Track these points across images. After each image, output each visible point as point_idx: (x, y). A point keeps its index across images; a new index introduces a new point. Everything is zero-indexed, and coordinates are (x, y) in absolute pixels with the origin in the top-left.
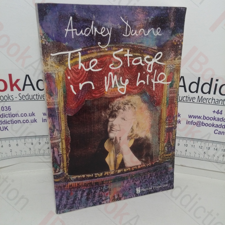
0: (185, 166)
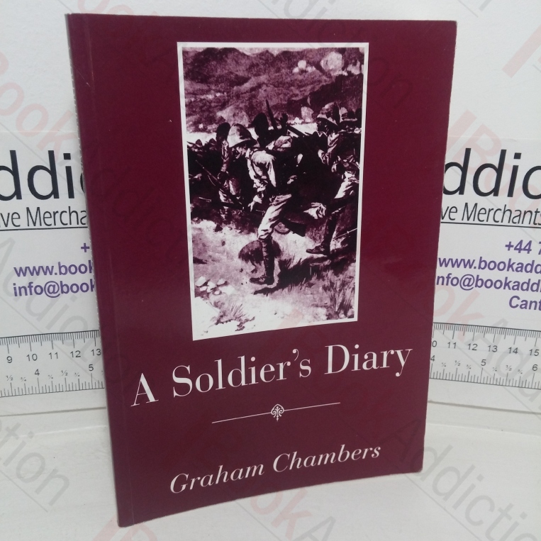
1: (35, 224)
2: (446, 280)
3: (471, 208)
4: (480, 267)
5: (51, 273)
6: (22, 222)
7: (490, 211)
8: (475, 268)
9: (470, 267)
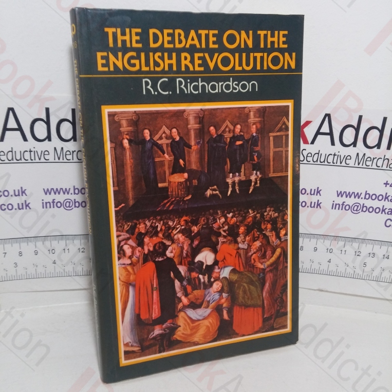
0: (327, 291)
1: (59, 159)
2: (341, 206)
3: (361, 156)
4: (365, 198)
5: (68, 193)
6: (51, 157)
7: (374, 159)
8: (362, 198)
9: (359, 198)
